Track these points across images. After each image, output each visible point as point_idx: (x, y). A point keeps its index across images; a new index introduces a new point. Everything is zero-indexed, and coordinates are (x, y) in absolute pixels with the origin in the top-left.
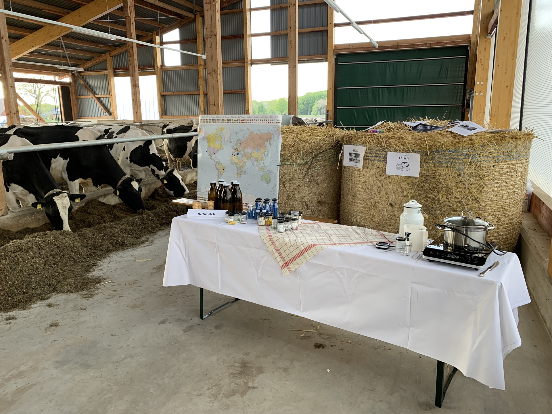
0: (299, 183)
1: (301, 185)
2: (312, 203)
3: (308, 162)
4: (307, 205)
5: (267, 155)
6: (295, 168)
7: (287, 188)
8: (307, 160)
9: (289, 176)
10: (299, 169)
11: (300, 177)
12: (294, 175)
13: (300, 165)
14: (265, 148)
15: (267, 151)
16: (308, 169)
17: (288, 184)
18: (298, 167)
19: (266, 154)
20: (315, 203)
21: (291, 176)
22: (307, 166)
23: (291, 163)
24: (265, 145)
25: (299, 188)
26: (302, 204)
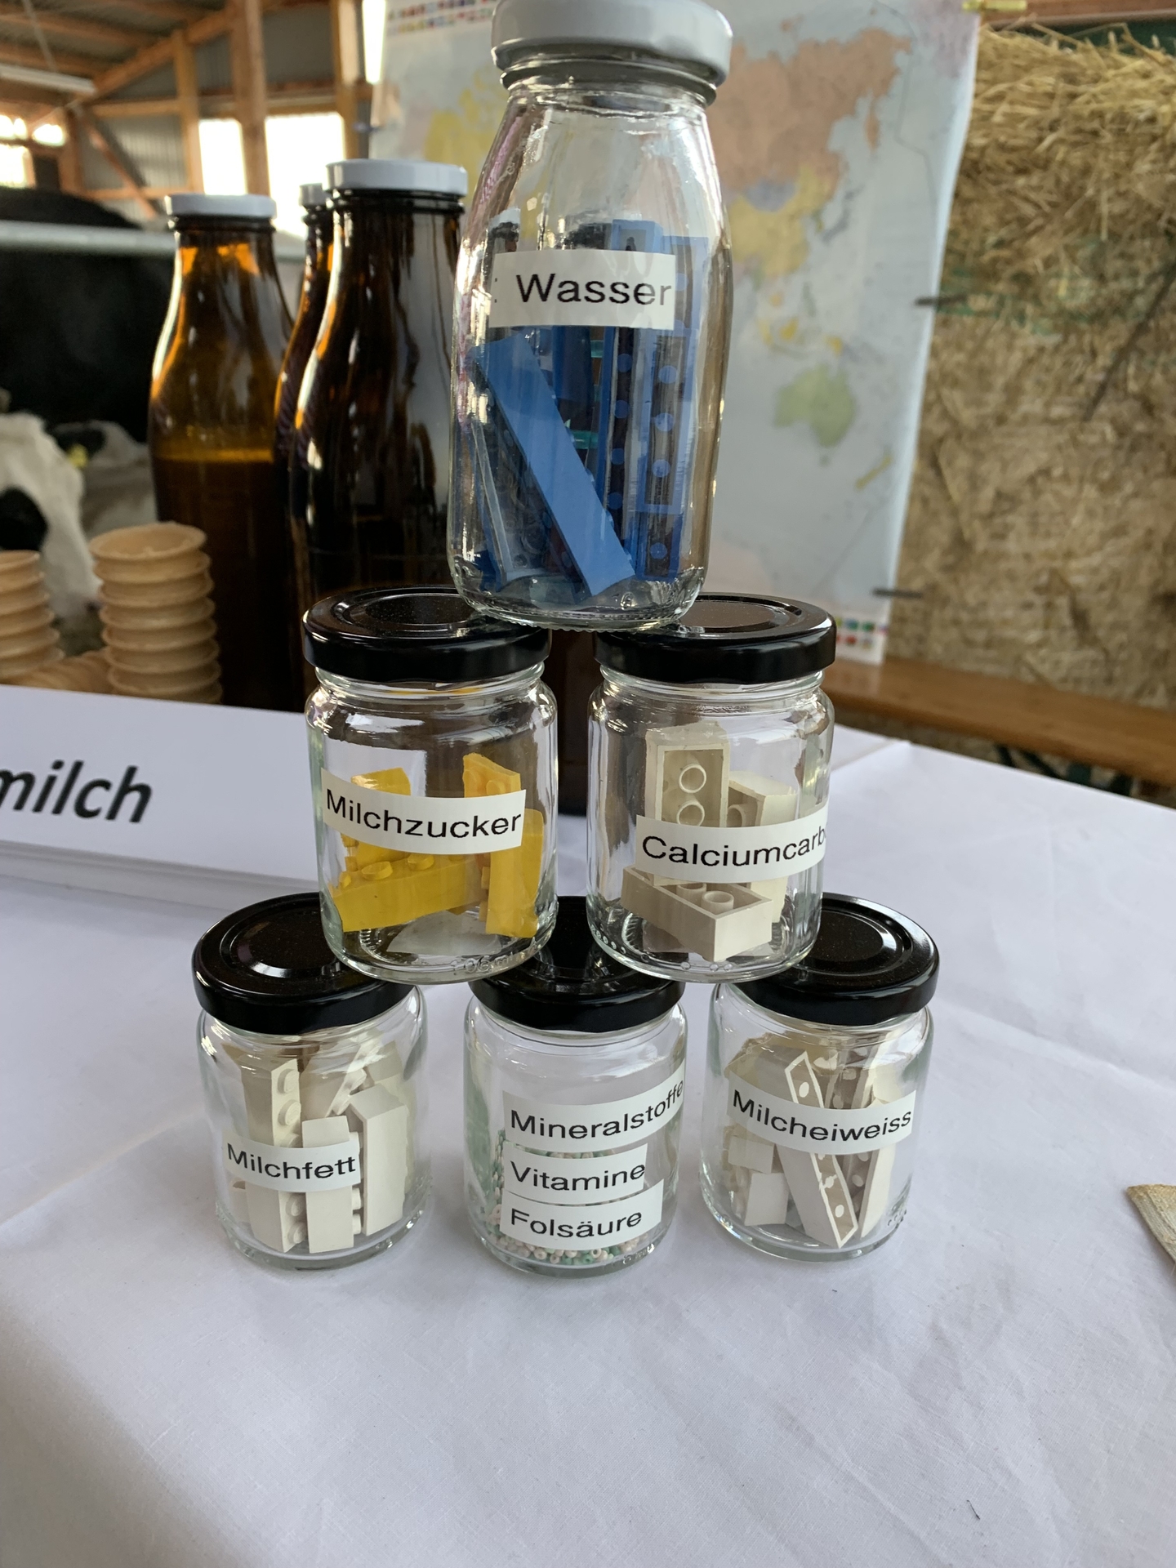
0: (1043, 457)
1: (1057, 472)
2: (1113, 604)
3: (1134, 293)
4: (1080, 617)
5: (842, 225)
6: (1033, 336)
7: (956, 486)
8: (1126, 284)
9: (979, 403)
10: (1057, 349)
11: (1057, 411)
12: (1013, 392)
13: (1067, 322)
14: (833, 167)
15: (840, 194)
16: (1122, 354)
17: (963, 461)
18: (1048, 333)
19: (831, 217)
20: (1134, 604)
21: (994, 399)
22: (1121, 330)
23: (1001, 302)
24: (835, 144)
25: (1037, 493)
26: (1049, 606)
